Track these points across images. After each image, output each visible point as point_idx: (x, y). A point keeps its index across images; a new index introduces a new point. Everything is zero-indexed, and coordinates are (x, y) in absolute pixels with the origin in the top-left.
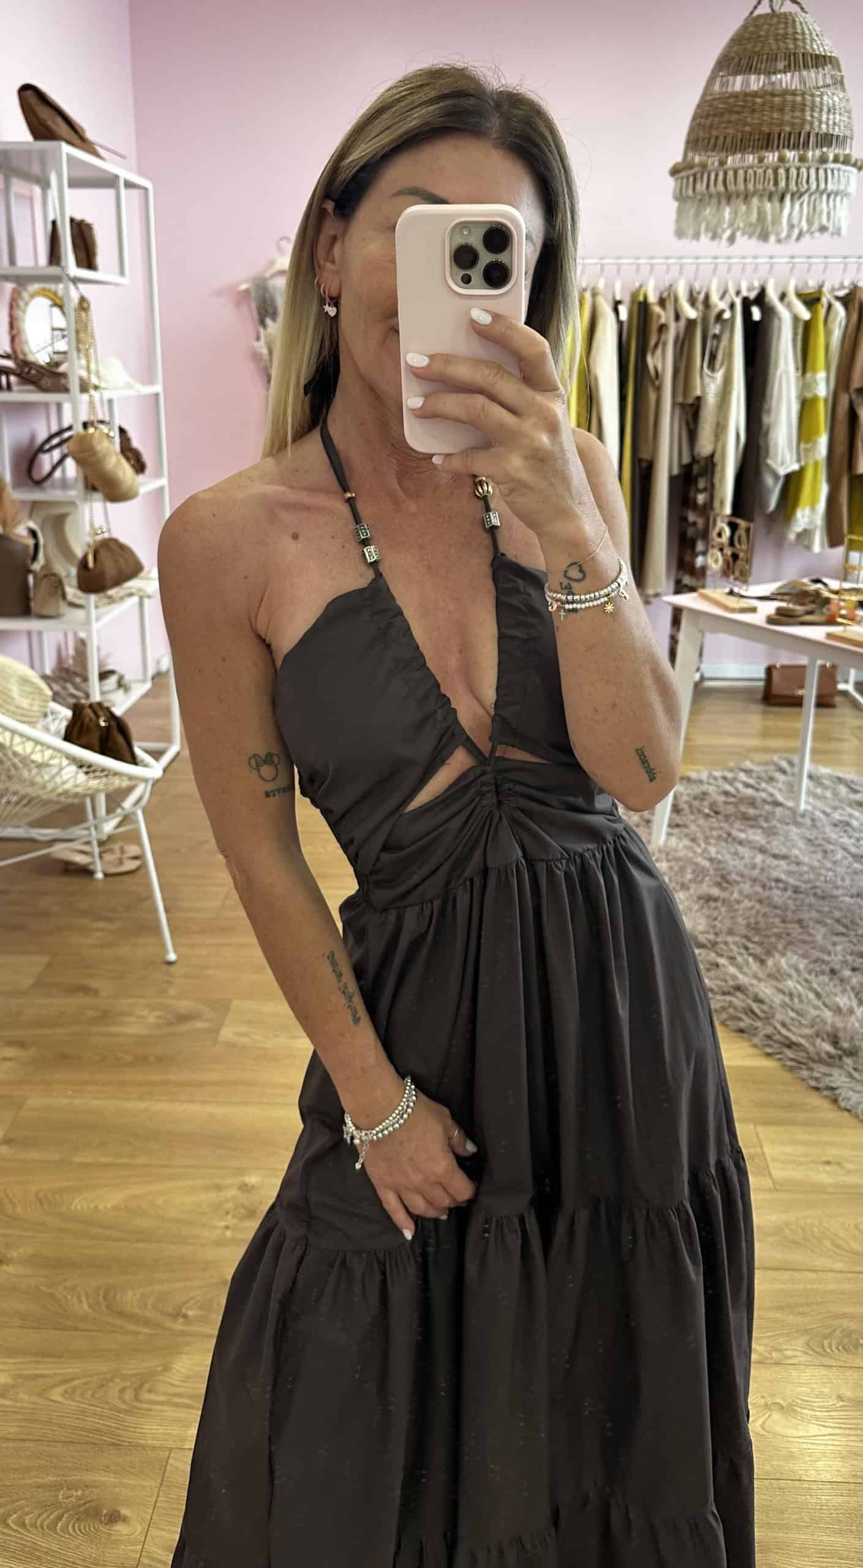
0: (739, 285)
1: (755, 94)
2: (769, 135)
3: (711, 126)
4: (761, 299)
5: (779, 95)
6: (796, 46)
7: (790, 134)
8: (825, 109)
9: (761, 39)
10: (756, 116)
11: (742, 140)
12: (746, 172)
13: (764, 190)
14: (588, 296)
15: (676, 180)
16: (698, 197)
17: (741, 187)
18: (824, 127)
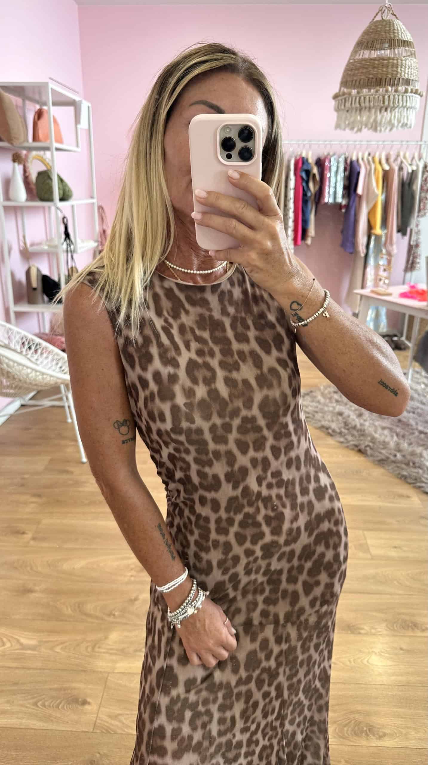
1: (374, 60)
2: (381, 79)
3: (354, 74)
5: (385, 60)
6: (394, 36)
7: (390, 79)
8: (407, 67)
9: (378, 32)
10: (375, 70)
11: (368, 82)
12: (369, 97)
13: (378, 106)
15: (336, 101)
17: (367, 104)
18: (406, 75)
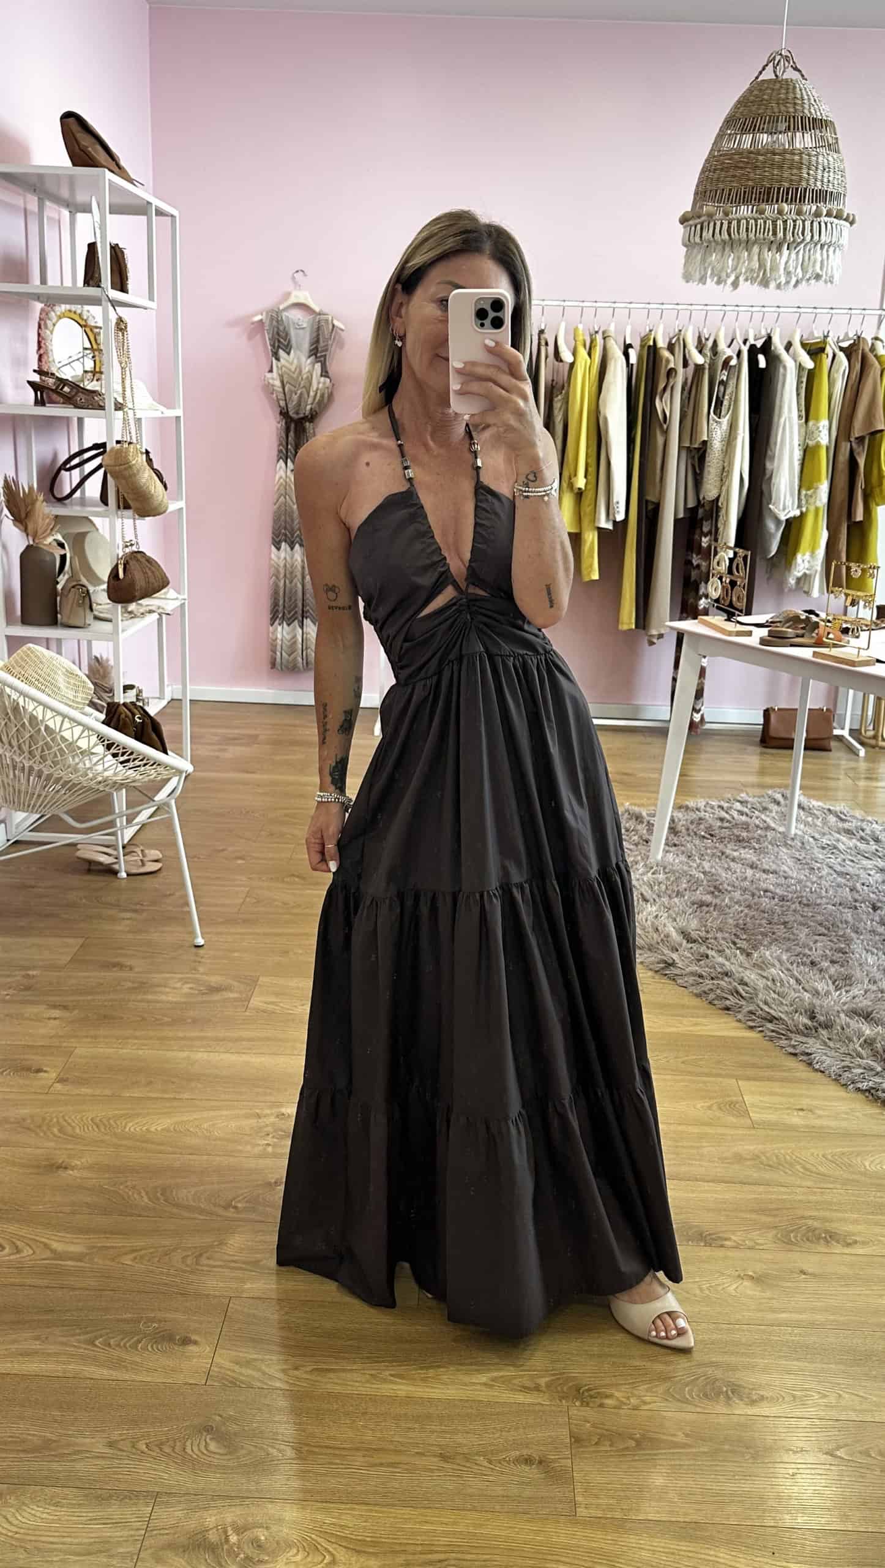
0: (746, 333)
1: (758, 153)
2: (770, 188)
3: (718, 178)
4: (766, 347)
5: (779, 154)
6: (796, 110)
7: (788, 189)
8: (820, 167)
9: (764, 102)
10: (758, 172)
11: (745, 192)
12: (748, 223)
13: (764, 239)
14: (599, 338)
15: (685, 227)
16: (705, 244)
17: (743, 235)
18: (819, 184)
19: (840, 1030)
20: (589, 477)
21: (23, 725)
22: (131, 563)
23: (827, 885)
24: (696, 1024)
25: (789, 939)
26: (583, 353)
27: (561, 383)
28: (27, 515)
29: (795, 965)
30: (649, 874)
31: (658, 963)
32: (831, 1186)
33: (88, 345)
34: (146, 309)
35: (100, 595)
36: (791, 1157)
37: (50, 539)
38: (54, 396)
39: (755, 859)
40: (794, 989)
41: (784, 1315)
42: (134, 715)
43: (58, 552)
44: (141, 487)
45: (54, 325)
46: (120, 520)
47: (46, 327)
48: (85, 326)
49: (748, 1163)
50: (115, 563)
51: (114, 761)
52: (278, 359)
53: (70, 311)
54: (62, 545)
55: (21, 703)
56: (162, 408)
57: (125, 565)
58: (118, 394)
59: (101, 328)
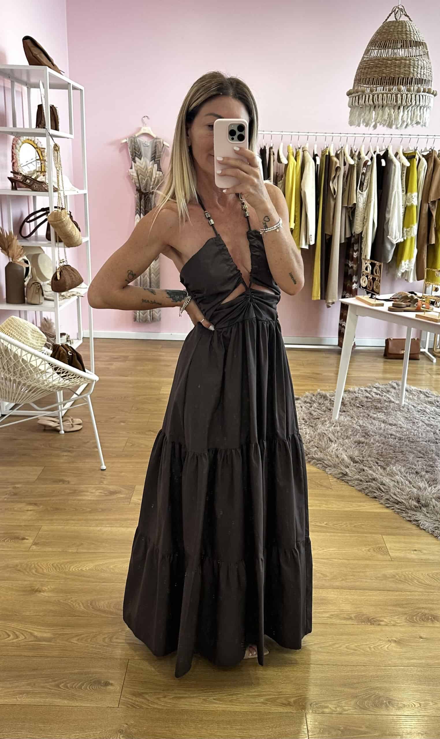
0: (376, 148)
1: (388, 59)
2: (394, 78)
3: (367, 72)
4: (386, 155)
5: (399, 60)
6: (407, 37)
7: (403, 78)
8: (420, 67)
9: (391, 33)
10: (388, 69)
11: (381, 80)
12: (383, 96)
13: (391, 104)
14: (301, 151)
15: (350, 98)
16: (361, 106)
17: (381, 102)
18: (419, 75)
19: (433, 508)
20: (296, 223)
21: (10, 359)
22: (63, 271)
23: (422, 432)
24: (360, 506)
25: (404, 460)
26: (292, 159)
27: (281, 174)
28: (9, 246)
29: (408, 474)
30: (333, 427)
31: (339, 474)
32: (432, 591)
33: (38, 158)
34: (68, 138)
35: (48, 289)
36: (412, 576)
37: (20, 259)
38: (21, 184)
39: (385, 418)
40: (408, 487)
41: (412, 661)
42: (67, 351)
43: (25, 266)
44: (68, 232)
45: (20, 147)
46: (57, 248)
47: (16, 148)
48: (37, 148)
49: (390, 580)
50: (55, 272)
51: (58, 376)
52: (135, 162)
53: (28, 139)
54: (26, 262)
55: (9, 347)
56: (77, 190)
57: (60, 272)
58: (55, 183)
59: (45, 149)
